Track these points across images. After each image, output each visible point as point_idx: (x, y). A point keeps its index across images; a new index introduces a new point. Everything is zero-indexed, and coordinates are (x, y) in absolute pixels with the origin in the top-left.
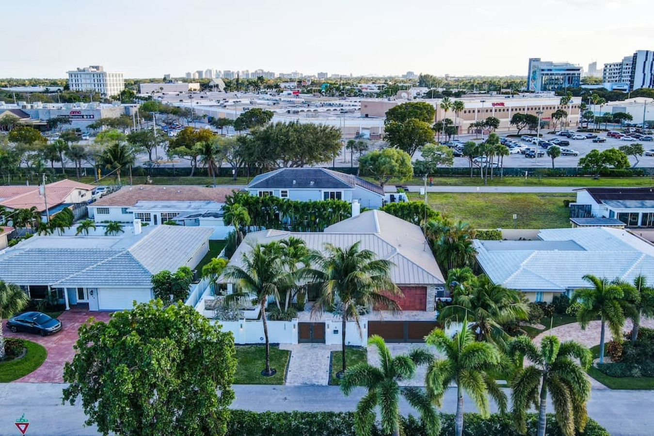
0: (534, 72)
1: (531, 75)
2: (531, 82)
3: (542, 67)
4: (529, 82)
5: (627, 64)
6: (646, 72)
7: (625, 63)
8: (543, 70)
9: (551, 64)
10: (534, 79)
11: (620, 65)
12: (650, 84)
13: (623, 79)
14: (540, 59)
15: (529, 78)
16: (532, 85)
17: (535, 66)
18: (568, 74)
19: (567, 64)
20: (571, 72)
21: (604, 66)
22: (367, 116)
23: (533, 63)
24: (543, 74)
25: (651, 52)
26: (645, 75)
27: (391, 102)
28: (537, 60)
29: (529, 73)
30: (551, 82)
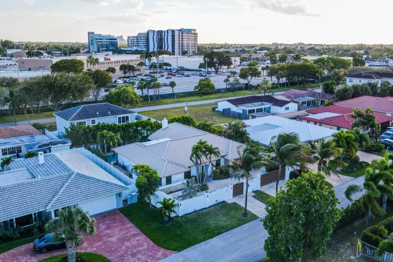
0: (92, 40)
1: (90, 42)
2: (90, 46)
3: (96, 37)
4: (89, 46)
5: (141, 37)
6: (154, 42)
7: (139, 36)
8: (97, 39)
9: (100, 35)
10: (92, 44)
11: (137, 37)
12: (157, 48)
13: (139, 45)
14: (94, 32)
15: (89, 44)
16: (91, 47)
17: (91, 37)
18: (111, 42)
19: (109, 36)
20: (113, 41)
21: (127, 38)
22: (30, 69)
23: (91, 35)
24: (97, 42)
25: (155, 31)
26: (154, 43)
27: (42, 59)
28: (93, 33)
29: (89, 41)
30: (103, 46)
